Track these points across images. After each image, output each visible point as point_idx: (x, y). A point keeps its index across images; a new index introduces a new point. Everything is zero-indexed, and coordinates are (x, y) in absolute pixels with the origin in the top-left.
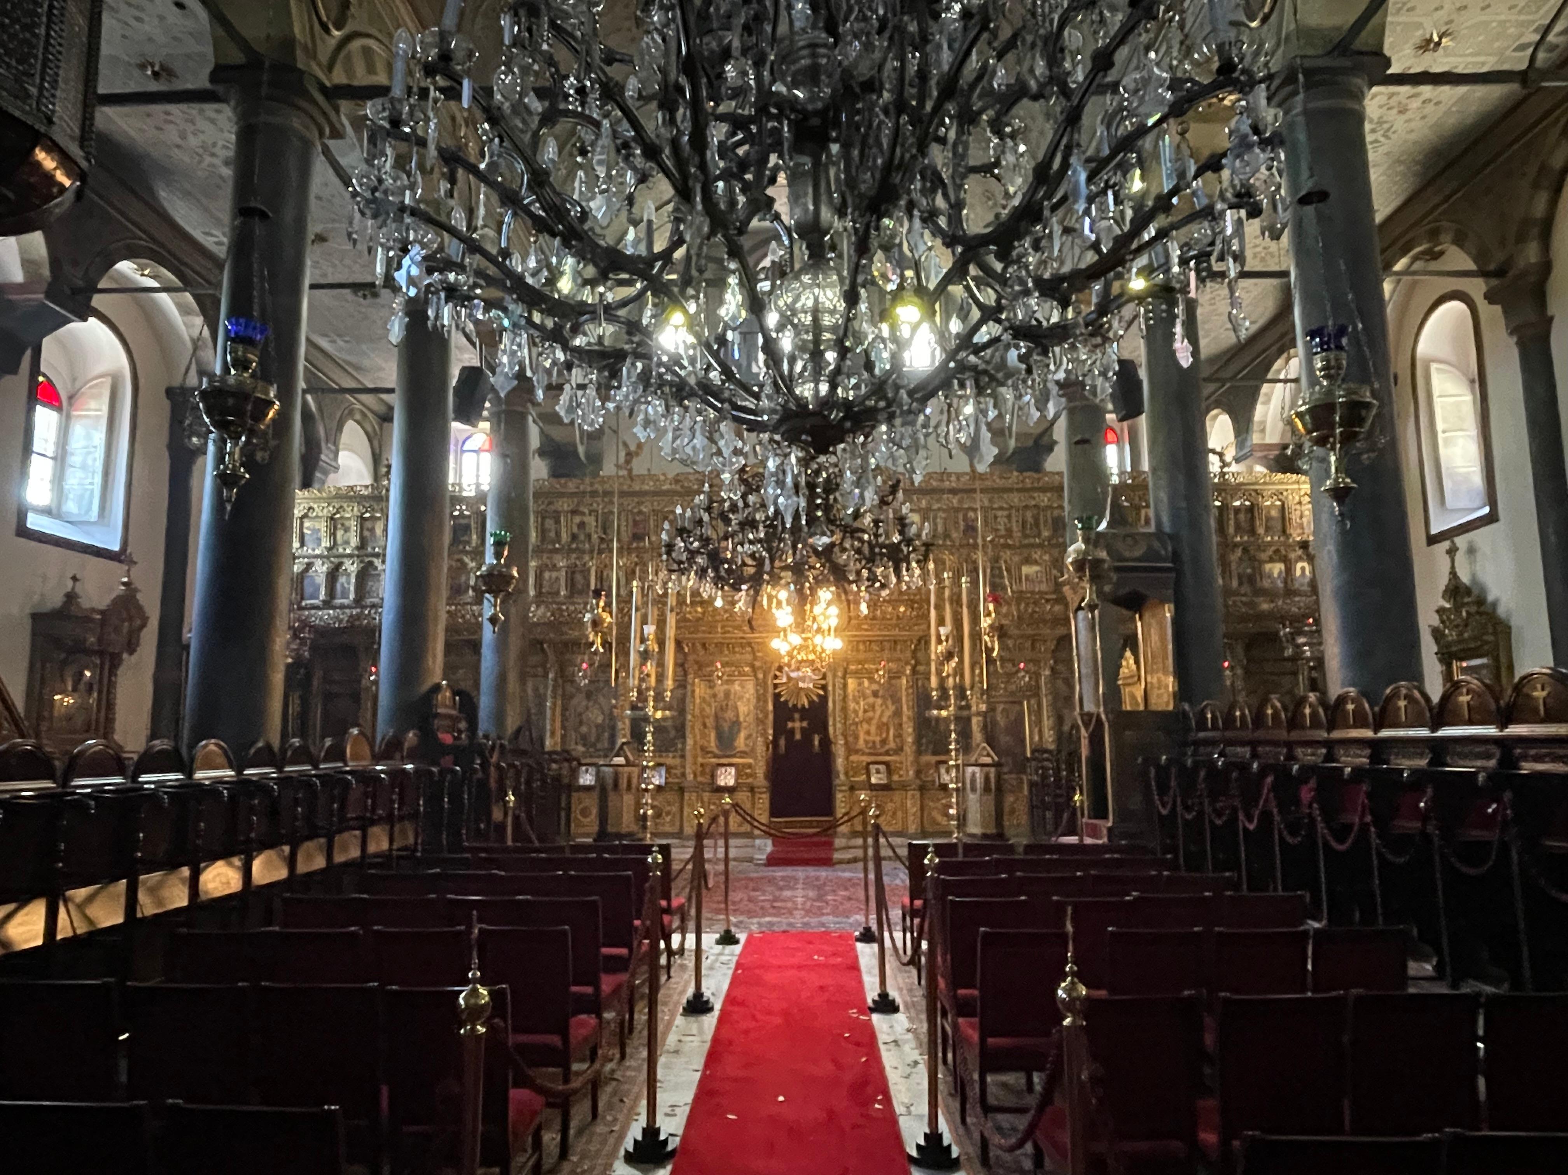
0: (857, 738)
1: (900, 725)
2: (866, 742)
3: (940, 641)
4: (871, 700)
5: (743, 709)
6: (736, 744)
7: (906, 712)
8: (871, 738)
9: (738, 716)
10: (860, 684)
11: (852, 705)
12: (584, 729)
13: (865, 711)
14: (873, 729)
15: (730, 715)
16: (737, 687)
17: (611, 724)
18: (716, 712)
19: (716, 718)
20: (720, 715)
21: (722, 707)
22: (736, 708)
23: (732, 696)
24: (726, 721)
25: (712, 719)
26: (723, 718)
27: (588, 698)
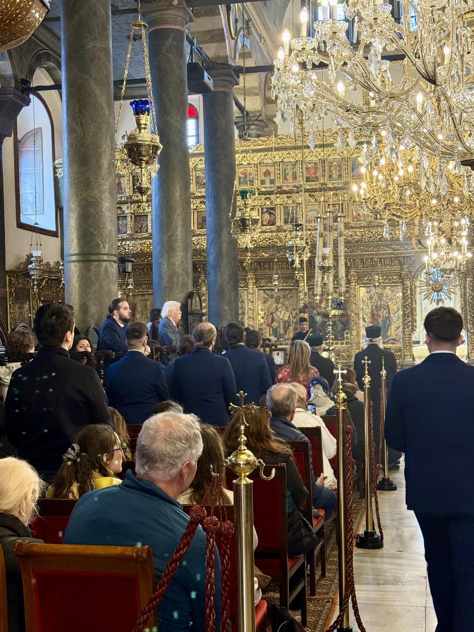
5: (393, 307)
6: (389, 334)
9: (389, 313)
12: (275, 325)
15: (383, 313)
16: (388, 291)
17: (294, 321)
18: (372, 310)
19: (373, 315)
20: (376, 312)
21: (376, 306)
22: (388, 307)
23: (384, 298)
24: (380, 316)
25: (370, 315)
26: (377, 314)
27: (277, 302)
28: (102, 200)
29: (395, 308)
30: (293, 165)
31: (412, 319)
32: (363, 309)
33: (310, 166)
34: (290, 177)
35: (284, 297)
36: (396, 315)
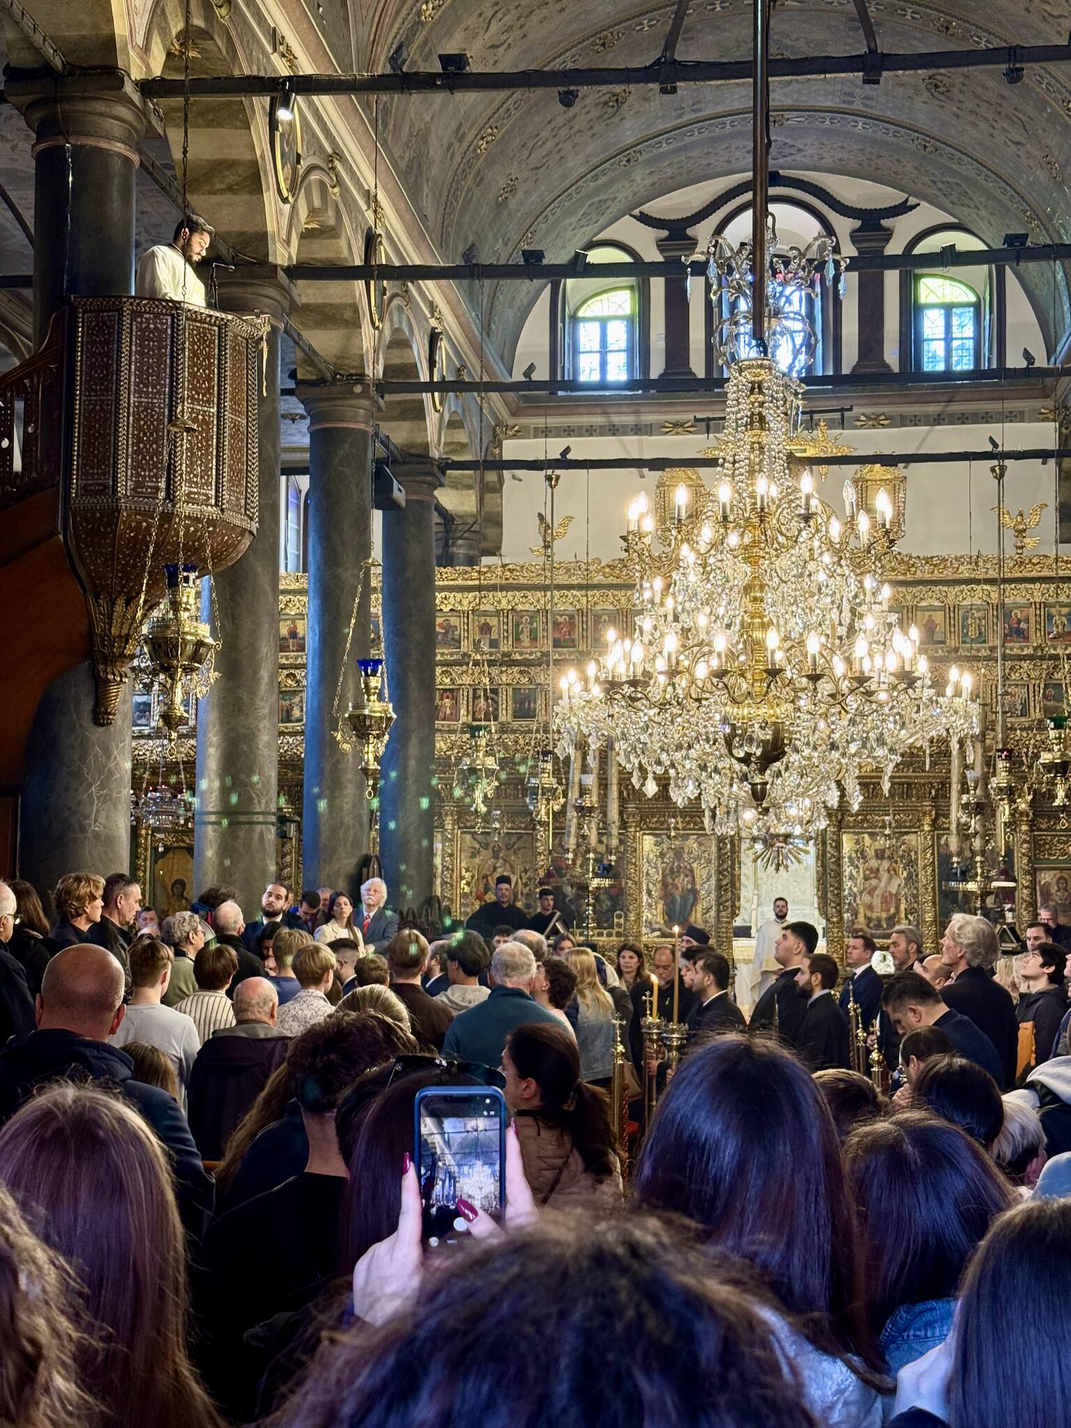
0: (855, 914)
1: (915, 896)
2: (869, 920)
3: (964, 790)
4: (874, 863)
5: (701, 872)
6: (692, 919)
7: (924, 877)
8: (875, 915)
9: (693, 882)
10: (857, 842)
11: (847, 870)
13: (866, 878)
14: (877, 902)
15: (682, 882)
17: (526, 891)
18: (664, 876)
19: (665, 884)
20: (670, 880)
21: (672, 869)
22: (692, 871)
23: (685, 856)
24: (677, 888)
25: (659, 886)
26: (673, 885)
27: (496, 856)
28: (259, 730)
29: (704, 874)
30: (531, 617)
31: (733, 894)
32: (648, 874)
33: (561, 620)
34: (525, 638)
35: (508, 847)
36: (706, 886)
